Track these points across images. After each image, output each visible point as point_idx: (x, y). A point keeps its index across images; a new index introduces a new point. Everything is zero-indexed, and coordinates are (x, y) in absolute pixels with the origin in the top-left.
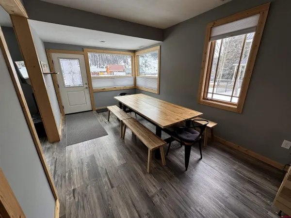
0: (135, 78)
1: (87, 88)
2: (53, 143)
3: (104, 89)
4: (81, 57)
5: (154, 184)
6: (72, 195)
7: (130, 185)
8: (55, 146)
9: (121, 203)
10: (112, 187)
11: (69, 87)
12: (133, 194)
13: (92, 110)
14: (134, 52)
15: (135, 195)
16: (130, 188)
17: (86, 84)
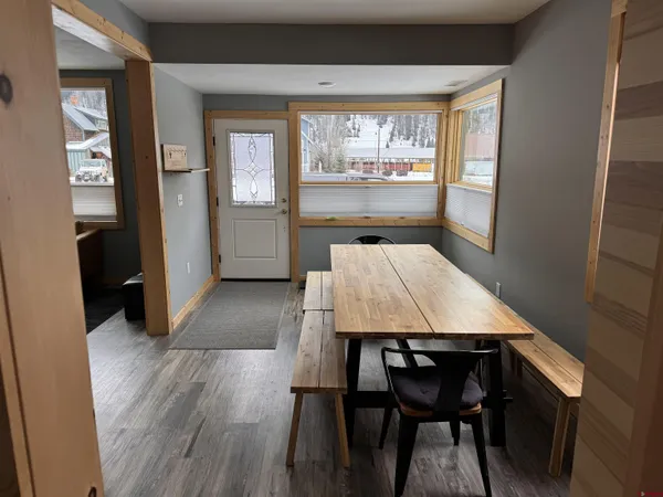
0: (445, 188)
1: (284, 212)
2: (152, 335)
3: (332, 220)
4: (280, 125)
5: (277, 490)
6: (115, 436)
7: (224, 468)
8: (152, 343)
9: (178, 488)
10: (187, 455)
11: (243, 206)
12: (214, 484)
13: (288, 280)
14: (447, 98)
15: (216, 490)
16: (217, 473)
17: (284, 201)
